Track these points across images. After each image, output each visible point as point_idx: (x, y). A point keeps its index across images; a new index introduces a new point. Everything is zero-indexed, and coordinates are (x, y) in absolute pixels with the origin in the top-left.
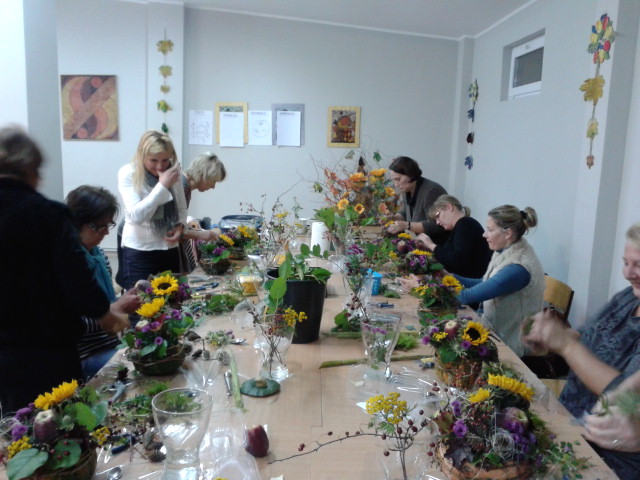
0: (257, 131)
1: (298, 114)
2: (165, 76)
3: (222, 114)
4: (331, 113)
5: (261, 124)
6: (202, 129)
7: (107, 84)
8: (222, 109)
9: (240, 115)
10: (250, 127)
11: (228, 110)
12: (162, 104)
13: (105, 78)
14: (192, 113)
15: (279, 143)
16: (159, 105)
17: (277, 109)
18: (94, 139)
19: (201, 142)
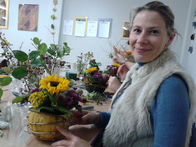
0: (91, 30)
1: (109, 23)
2: (55, 5)
3: (77, 22)
4: (124, 23)
5: (93, 27)
6: (68, 28)
7: (35, 8)
8: (77, 20)
9: (84, 22)
10: (88, 28)
11: (80, 20)
12: (53, 16)
13: (34, 6)
14: (65, 21)
15: (99, 36)
16: (52, 16)
17: (100, 21)
18: (28, 30)
19: (67, 34)
